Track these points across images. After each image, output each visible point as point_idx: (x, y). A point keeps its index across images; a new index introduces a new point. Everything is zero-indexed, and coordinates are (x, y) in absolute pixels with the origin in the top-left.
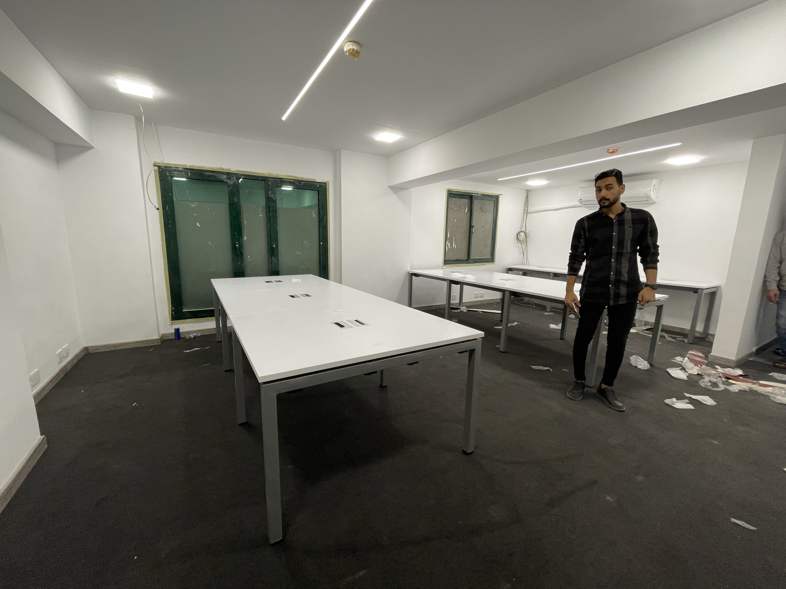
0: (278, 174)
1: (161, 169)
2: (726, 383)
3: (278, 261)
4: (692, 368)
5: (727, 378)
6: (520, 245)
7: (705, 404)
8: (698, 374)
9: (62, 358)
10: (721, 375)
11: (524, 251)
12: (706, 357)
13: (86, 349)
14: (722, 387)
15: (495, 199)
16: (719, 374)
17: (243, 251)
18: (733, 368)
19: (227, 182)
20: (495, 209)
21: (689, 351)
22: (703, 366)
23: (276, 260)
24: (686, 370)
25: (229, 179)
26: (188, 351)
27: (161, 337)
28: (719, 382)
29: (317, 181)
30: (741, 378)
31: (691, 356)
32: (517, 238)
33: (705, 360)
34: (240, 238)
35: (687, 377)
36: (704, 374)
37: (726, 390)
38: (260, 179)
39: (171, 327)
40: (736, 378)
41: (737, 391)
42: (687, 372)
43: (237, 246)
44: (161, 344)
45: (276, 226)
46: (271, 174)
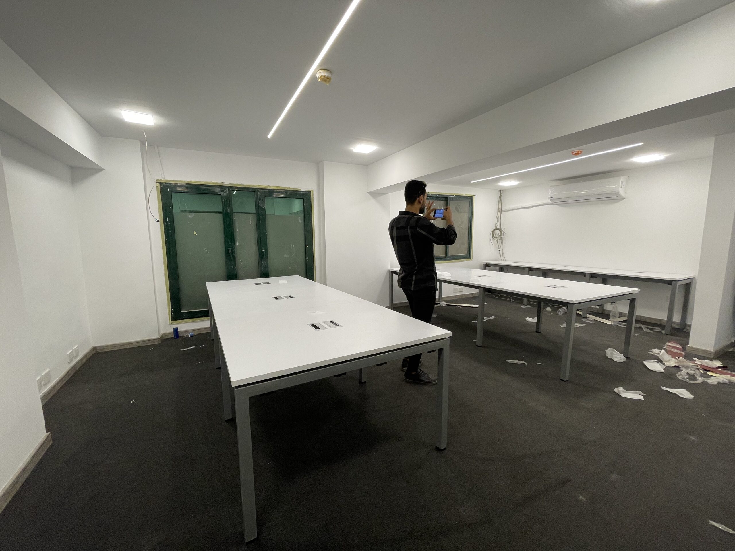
0: (267, 185)
1: (163, 185)
2: (705, 376)
3: (267, 263)
4: (670, 360)
5: (705, 370)
6: (495, 241)
7: (683, 398)
8: (675, 367)
9: (72, 358)
10: (699, 367)
11: (500, 247)
12: (684, 349)
13: (95, 348)
14: (700, 380)
15: (470, 200)
16: (697, 366)
17: (236, 256)
18: (711, 360)
19: (221, 194)
20: (470, 209)
21: (666, 343)
22: (681, 358)
23: (265, 263)
24: (664, 362)
25: (222, 191)
26: (185, 349)
27: (161, 337)
28: (697, 375)
29: (302, 190)
30: (720, 370)
31: (668, 348)
32: (493, 235)
33: (683, 351)
34: (233, 244)
35: (664, 369)
36: (681, 366)
37: (704, 383)
38: (251, 191)
39: (171, 327)
40: (715, 370)
41: (715, 383)
42: (664, 364)
43: (230, 251)
44: (161, 343)
45: (265, 231)
46: (260, 185)
